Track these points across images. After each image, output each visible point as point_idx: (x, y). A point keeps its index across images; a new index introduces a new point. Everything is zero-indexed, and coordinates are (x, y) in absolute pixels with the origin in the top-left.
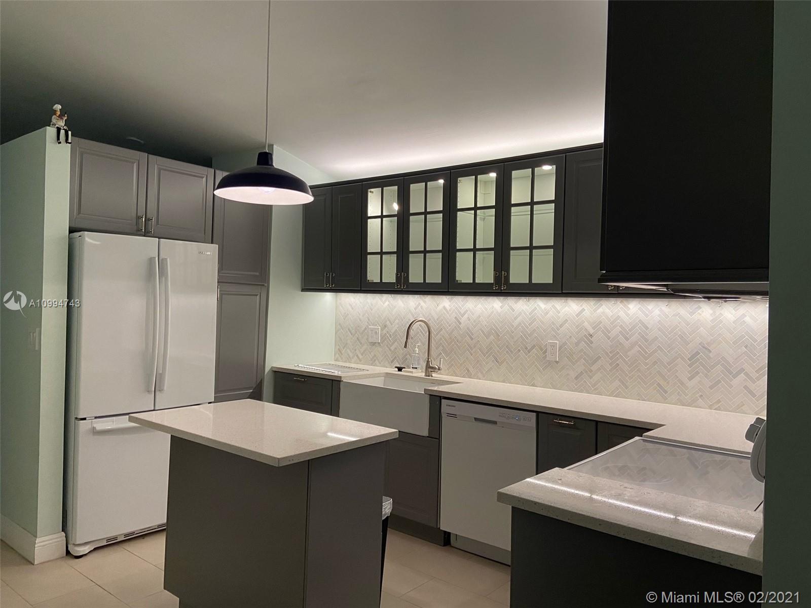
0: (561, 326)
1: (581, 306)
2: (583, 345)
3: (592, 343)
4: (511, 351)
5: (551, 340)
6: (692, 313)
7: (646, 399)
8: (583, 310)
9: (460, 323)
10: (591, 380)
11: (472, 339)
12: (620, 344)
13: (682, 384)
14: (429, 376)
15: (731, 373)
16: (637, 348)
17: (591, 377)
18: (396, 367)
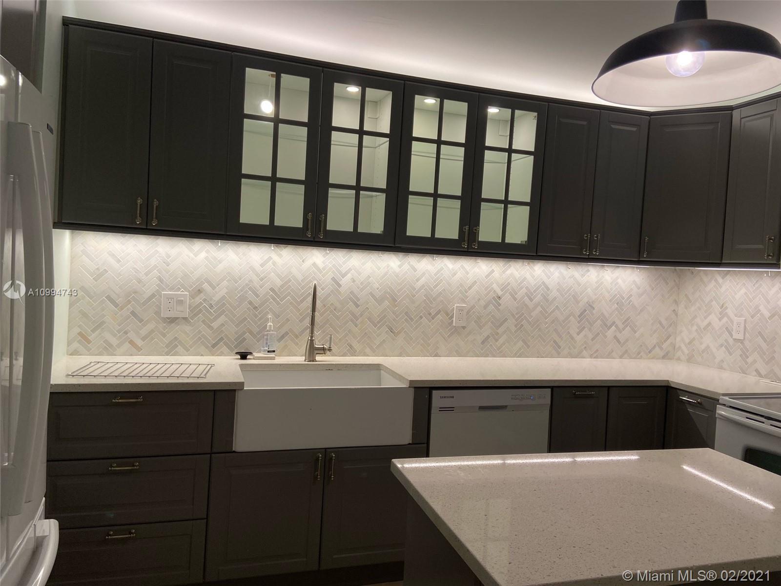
0: (470, 288)
1: (491, 267)
2: (491, 307)
3: (500, 305)
4: (411, 319)
5: (459, 303)
6: (583, 276)
7: (544, 355)
8: (493, 271)
9: (340, 286)
10: (497, 343)
11: (357, 306)
12: (526, 305)
13: (572, 338)
14: (313, 361)
15: (606, 326)
16: (539, 309)
17: (497, 340)
18: (237, 353)
